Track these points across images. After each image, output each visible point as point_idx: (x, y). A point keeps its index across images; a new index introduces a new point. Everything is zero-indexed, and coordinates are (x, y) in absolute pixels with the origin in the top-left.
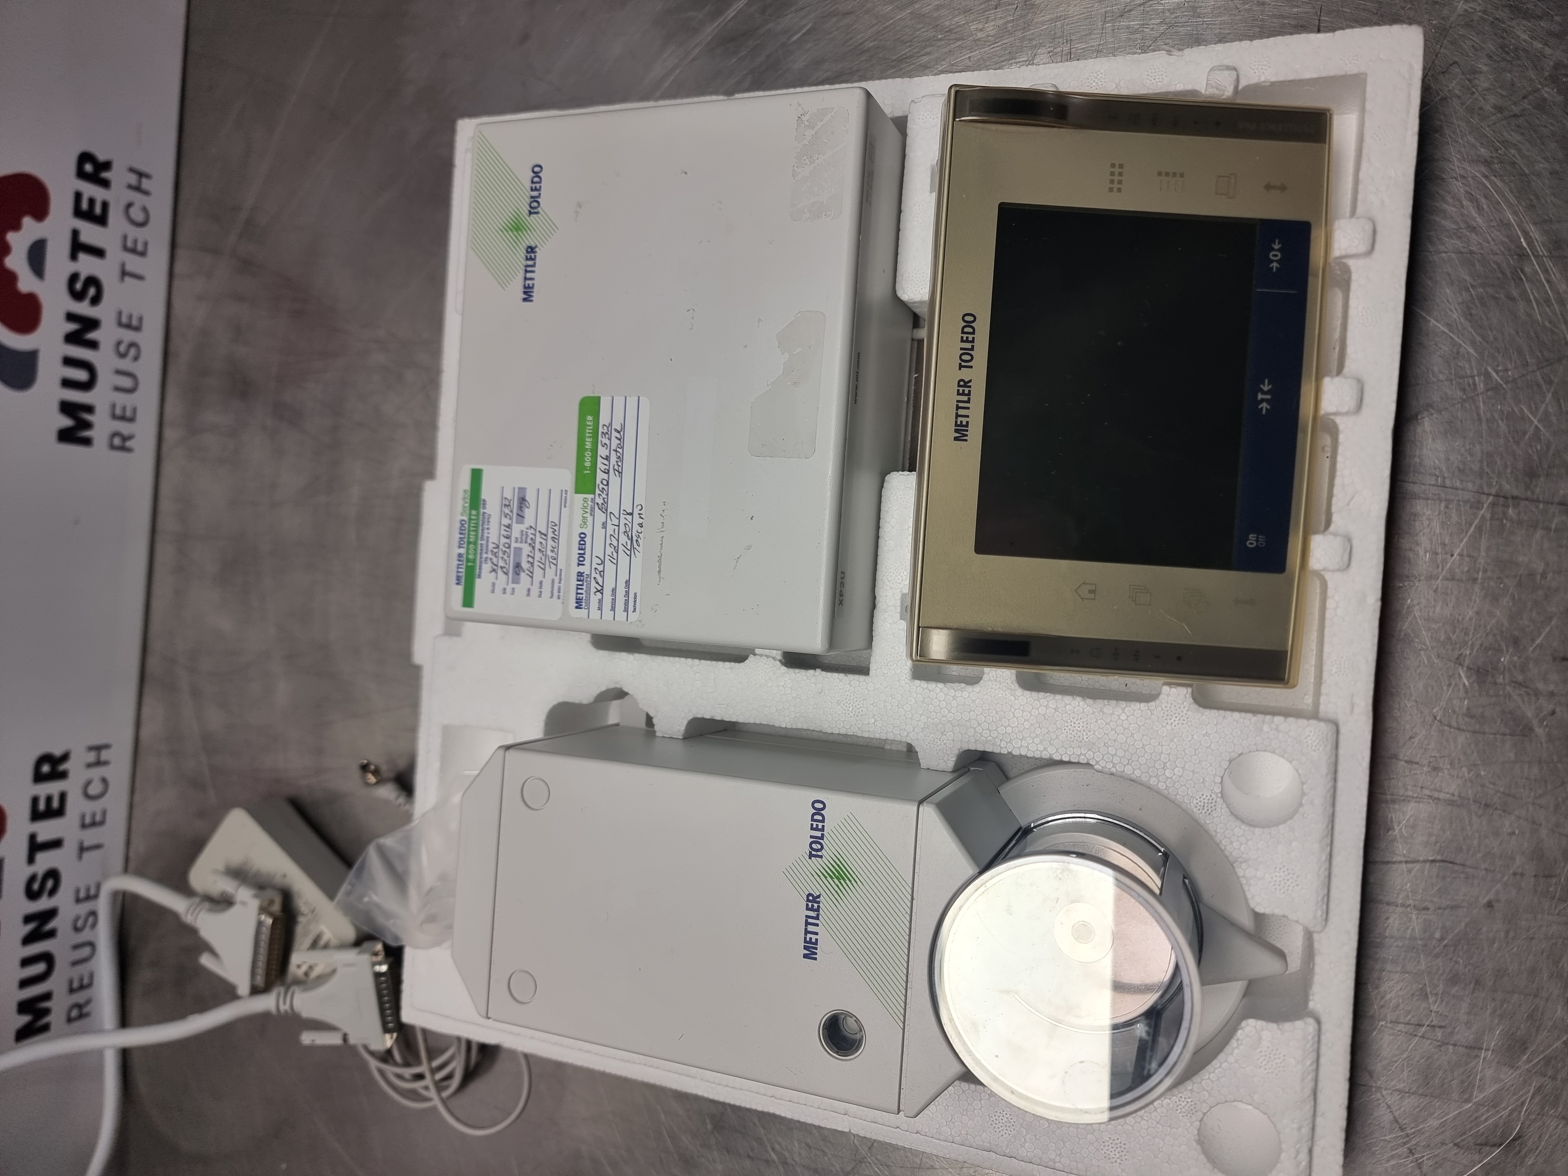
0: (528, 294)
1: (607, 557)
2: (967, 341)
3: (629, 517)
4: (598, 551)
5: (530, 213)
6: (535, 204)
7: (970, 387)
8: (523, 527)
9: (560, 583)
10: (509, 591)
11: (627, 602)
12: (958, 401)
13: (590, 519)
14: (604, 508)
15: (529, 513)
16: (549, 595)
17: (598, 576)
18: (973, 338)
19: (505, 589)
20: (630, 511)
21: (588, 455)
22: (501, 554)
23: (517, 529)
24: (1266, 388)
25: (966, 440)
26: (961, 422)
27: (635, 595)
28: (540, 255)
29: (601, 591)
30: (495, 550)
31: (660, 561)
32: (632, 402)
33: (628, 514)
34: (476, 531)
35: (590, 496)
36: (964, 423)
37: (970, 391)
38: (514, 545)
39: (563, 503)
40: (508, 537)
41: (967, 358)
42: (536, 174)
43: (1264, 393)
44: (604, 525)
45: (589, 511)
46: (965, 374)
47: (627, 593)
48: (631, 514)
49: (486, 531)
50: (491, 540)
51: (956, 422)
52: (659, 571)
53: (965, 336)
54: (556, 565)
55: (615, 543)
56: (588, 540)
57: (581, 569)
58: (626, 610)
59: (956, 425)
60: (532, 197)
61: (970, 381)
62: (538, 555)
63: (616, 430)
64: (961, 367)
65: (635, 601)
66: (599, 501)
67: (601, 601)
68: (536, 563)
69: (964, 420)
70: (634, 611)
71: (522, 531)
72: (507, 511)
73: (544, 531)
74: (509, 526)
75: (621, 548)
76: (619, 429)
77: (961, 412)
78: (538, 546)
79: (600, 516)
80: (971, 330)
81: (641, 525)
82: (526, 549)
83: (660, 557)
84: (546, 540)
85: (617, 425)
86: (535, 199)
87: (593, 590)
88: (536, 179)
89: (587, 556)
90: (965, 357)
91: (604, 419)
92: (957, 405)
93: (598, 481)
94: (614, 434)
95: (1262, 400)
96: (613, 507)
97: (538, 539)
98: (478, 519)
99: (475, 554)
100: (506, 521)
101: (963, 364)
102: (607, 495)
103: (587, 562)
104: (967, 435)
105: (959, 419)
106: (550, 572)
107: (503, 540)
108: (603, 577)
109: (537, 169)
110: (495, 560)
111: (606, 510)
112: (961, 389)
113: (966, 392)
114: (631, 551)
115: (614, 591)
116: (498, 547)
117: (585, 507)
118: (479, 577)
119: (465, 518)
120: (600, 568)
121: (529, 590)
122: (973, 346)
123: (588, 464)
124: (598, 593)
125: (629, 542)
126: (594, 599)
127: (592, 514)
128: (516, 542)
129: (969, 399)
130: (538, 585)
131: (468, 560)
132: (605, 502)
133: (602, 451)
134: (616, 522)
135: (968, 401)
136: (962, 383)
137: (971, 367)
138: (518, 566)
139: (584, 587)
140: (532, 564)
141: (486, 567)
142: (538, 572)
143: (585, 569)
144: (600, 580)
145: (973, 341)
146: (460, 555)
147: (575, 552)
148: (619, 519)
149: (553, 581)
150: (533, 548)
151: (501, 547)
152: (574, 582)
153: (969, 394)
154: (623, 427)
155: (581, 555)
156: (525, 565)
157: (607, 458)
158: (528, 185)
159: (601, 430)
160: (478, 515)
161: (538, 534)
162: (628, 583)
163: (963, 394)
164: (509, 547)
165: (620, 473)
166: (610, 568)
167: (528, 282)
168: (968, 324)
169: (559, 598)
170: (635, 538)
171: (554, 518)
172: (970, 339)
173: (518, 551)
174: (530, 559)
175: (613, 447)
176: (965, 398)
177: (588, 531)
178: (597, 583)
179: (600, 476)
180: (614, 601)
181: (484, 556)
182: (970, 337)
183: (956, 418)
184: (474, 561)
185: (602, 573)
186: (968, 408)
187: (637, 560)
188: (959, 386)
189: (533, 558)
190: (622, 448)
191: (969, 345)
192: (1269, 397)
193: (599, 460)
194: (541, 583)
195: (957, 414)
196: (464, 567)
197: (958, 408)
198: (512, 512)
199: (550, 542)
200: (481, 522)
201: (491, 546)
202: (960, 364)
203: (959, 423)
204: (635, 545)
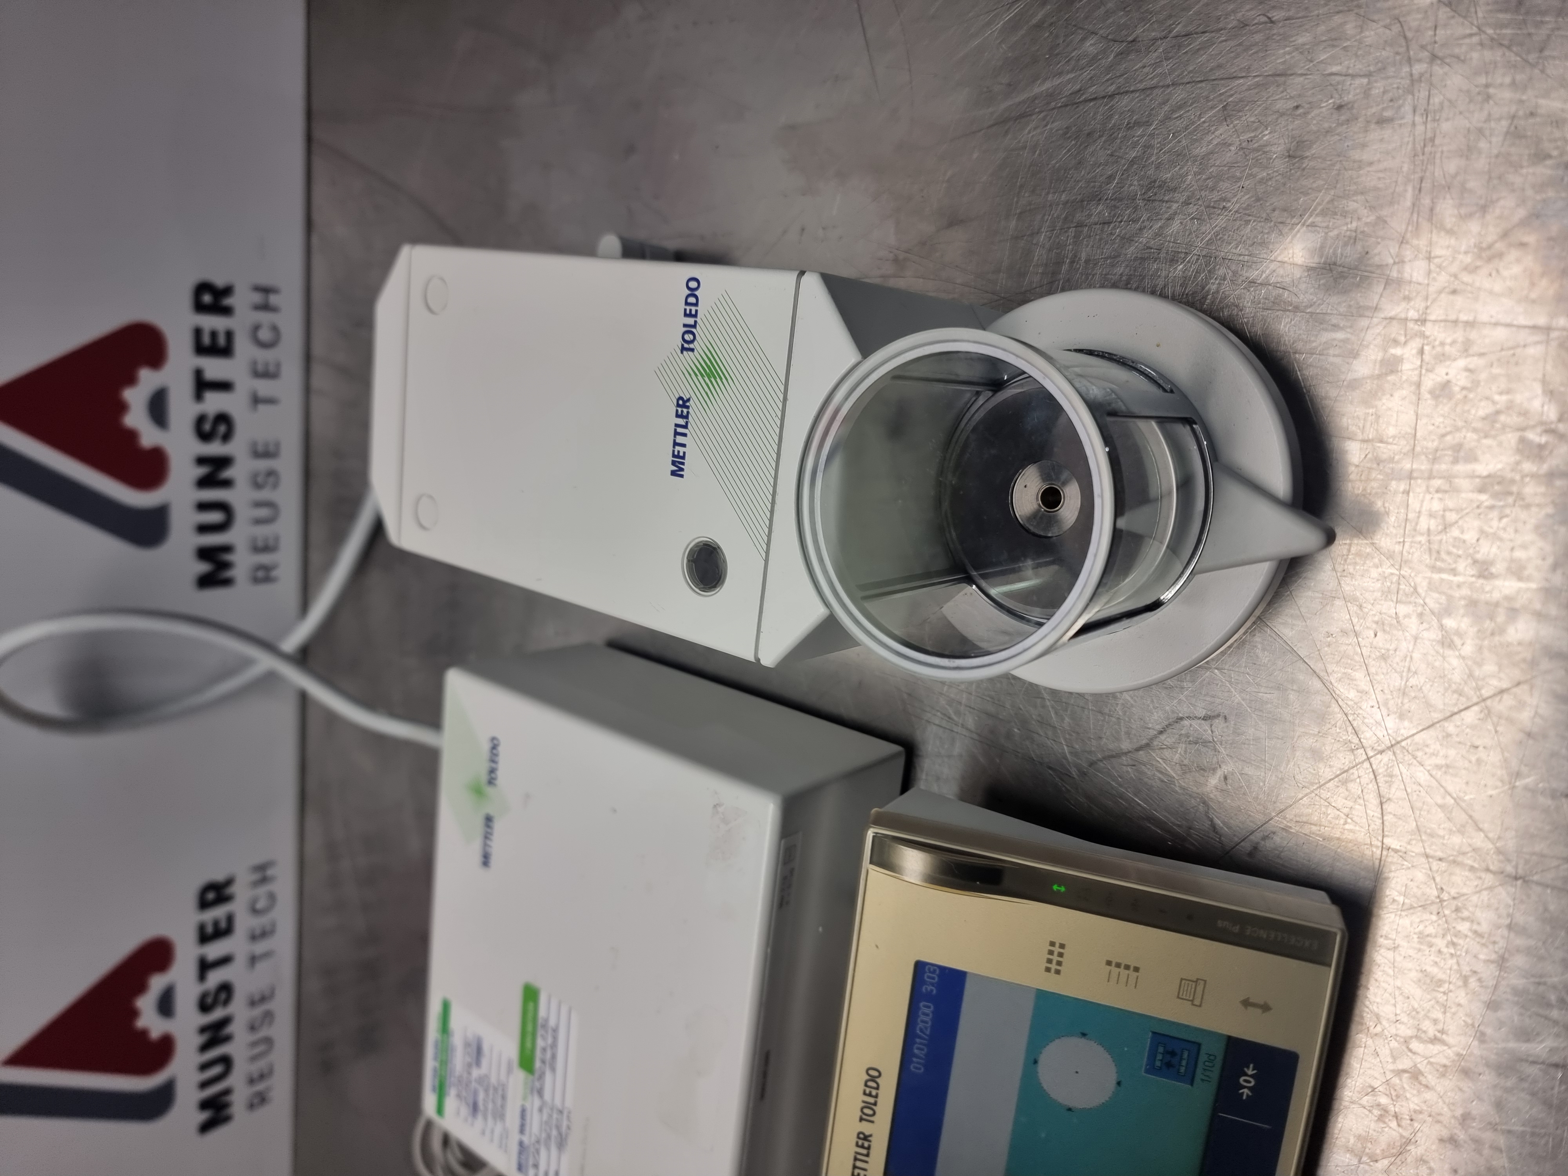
0: (487, 859)
1: (542, 1141)
2: (870, 1095)
4: (535, 1130)
5: (489, 782)
6: (492, 776)
7: (870, 1141)
8: (480, 1072)
9: (506, 1139)
10: (469, 1121)
12: (856, 1153)
13: (530, 1098)
14: (540, 1093)
15: (485, 1062)
16: (499, 1145)
17: (535, 1153)
18: (877, 1094)
19: (466, 1119)
21: (529, 1037)
22: (463, 1087)
23: (475, 1072)
26: (859, 1173)
28: (496, 827)
30: (460, 1080)
32: (565, 1009)
33: (559, 1111)
34: (447, 1053)
35: (530, 1077)
36: (862, 1175)
37: (870, 1146)
38: (473, 1084)
39: (510, 1070)
40: (469, 1074)
41: (869, 1112)
42: (494, 747)
44: (540, 1111)
45: (528, 1089)
46: (866, 1128)
48: (561, 1113)
49: (453, 1058)
50: (457, 1069)
51: (853, 1172)
53: (868, 1090)
54: (504, 1122)
55: (548, 1131)
56: (528, 1115)
57: (522, 1138)
60: (490, 768)
61: (871, 1135)
62: (490, 1105)
63: (551, 1027)
64: (861, 1119)
66: (537, 1085)
68: (489, 1111)
69: (862, 1173)
71: (479, 1076)
72: (468, 1051)
73: (495, 1086)
74: (470, 1065)
75: (553, 1139)
76: (554, 1029)
77: (858, 1164)
78: (490, 1097)
79: (537, 1101)
80: (874, 1085)
81: (568, 1128)
82: (482, 1094)
84: (497, 1095)
85: (552, 1023)
86: (493, 771)
87: (530, 1163)
88: (494, 752)
89: (527, 1129)
90: (867, 1111)
91: (542, 1011)
92: (855, 1156)
93: (537, 1066)
94: (550, 1031)
96: (547, 1097)
97: (491, 1091)
98: (447, 1044)
99: (445, 1074)
100: (467, 1059)
101: (864, 1117)
102: (543, 1084)
103: (527, 1134)
105: (857, 1171)
106: (500, 1125)
107: (465, 1075)
108: (538, 1155)
109: (494, 742)
110: (459, 1088)
111: (542, 1097)
112: (860, 1142)
113: (866, 1145)
114: (560, 1146)
117: (526, 1085)
118: (448, 1096)
119: (438, 1036)
120: (537, 1147)
121: (484, 1131)
122: (876, 1102)
123: (529, 1044)
125: (559, 1137)
127: (531, 1094)
128: (475, 1082)
129: (869, 1153)
130: (490, 1132)
131: (441, 1075)
132: (542, 1089)
133: (540, 1043)
134: (549, 1113)
135: (867, 1155)
136: (861, 1136)
137: (872, 1122)
138: (476, 1104)
139: (524, 1155)
140: (486, 1109)
141: (453, 1091)
142: (490, 1120)
143: (525, 1140)
144: (536, 1157)
145: (876, 1096)
146: (435, 1067)
147: (518, 1120)
148: (552, 1111)
149: (501, 1135)
150: (487, 1096)
151: (464, 1079)
152: (516, 1146)
153: (869, 1148)
154: (557, 1027)
155: (523, 1126)
156: (481, 1106)
157: (544, 1050)
158: (488, 754)
159: (539, 1021)
160: (447, 1040)
161: (491, 1086)
163: (862, 1147)
164: (470, 1084)
165: (554, 1071)
166: (544, 1151)
167: (487, 848)
168: (873, 1078)
169: (505, 1151)
171: (503, 1078)
172: (874, 1094)
173: (475, 1093)
174: (485, 1105)
175: (549, 1042)
176: (865, 1152)
177: (528, 1107)
178: (534, 1158)
179: (538, 1063)
181: (452, 1079)
182: (874, 1092)
183: (854, 1169)
184: (445, 1079)
185: (538, 1152)
186: (866, 1162)
187: (565, 1159)
188: (858, 1137)
189: (487, 1104)
190: (556, 1048)
191: (872, 1100)
193: (538, 1048)
194: (493, 1131)
195: (854, 1164)
196: (438, 1079)
197: (856, 1159)
198: (472, 1053)
199: (500, 1100)
200: (449, 1049)
201: (457, 1074)
202: (861, 1117)
204: (564, 1143)
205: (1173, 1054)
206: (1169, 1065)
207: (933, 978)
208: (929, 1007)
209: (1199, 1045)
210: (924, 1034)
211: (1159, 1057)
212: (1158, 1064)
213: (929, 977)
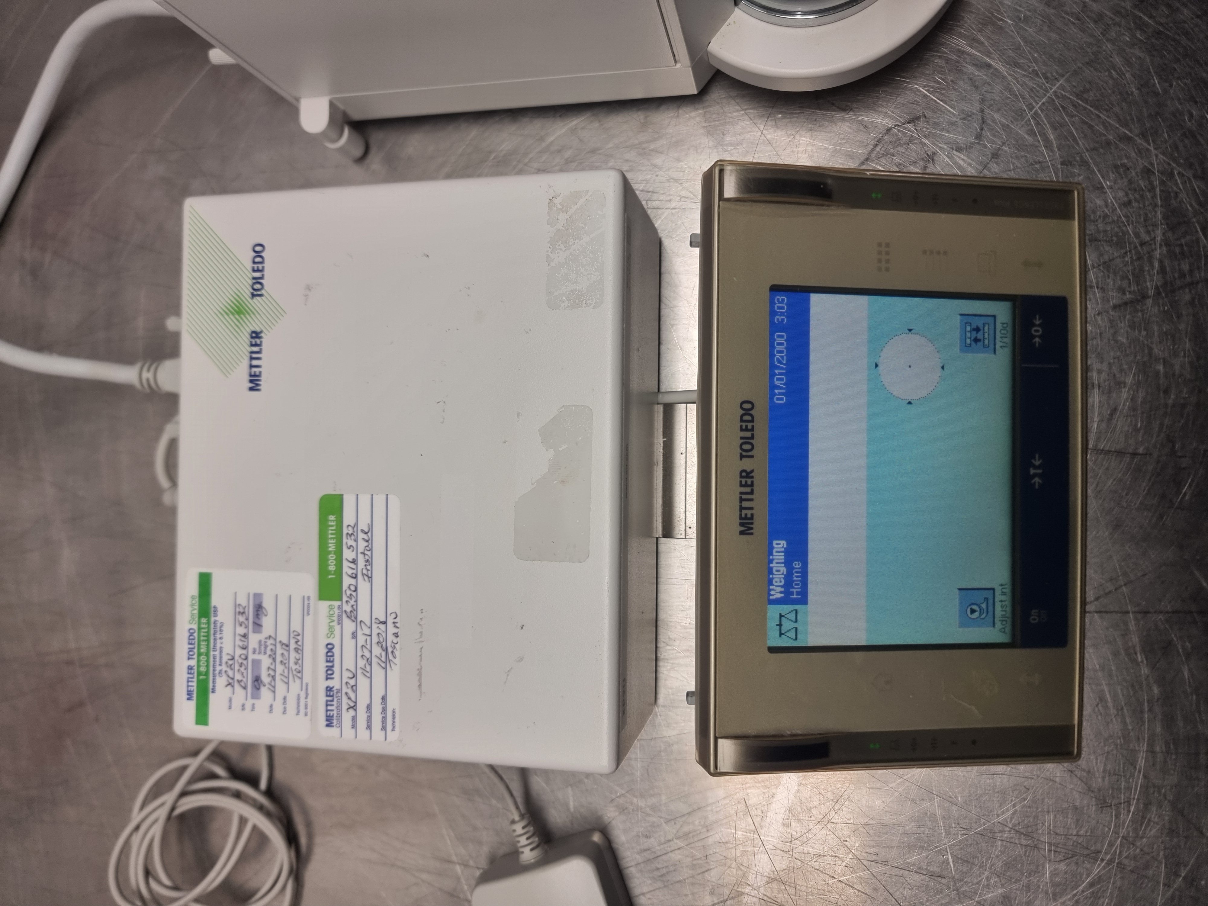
0: (254, 383)
1: (359, 672)
2: (747, 429)
3: (382, 627)
4: (349, 663)
5: (253, 295)
6: (258, 286)
7: (752, 477)
8: (261, 637)
9: (306, 698)
10: (248, 706)
11: (384, 720)
12: (741, 493)
13: (337, 628)
14: (353, 616)
15: (267, 622)
16: (295, 711)
17: (350, 692)
18: (753, 426)
19: (243, 705)
20: (383, 619)
21: (332, 558)
22: (237, 667)
23: (254, 640)
24: (1037, 463)
25: (752, 534)
26: (746, 515)
27: (394, 711)
28: (266, 340)
29: (354, 708)
30: (230, 662)
31: (420, 674)
32: (380, 500)
33: (381, 623)
34: (208, 641)
35: (336, 603)
36: (749, 516)
37: (752, 482)
38: (251, 657)
39: (306, 611)
40: (244, 648)
41: (748, 447)
42: (258, 254)
43: (1035, 467)
44: (354, 635)
45: (335, 618)
46: (747, 464)
47: (384, 710)
48: (385, 623)
49: (218, 641)
50: (225, 652)
51: (741, 515)
52: (420, 686)
53: (744, 424)
54: (301, 678)
55: (367, 654)
56: (336, 651)
57: (330, 683)
58: (384, 728)
59: (741, 518)
60: (254, 278)
61: (752, 471)
62: (280, 668)
63: (362, 531)
64: (742, 457)
65: (394, 719)
66: (348, 608)
67: (354, 719)
68: (278, 677)
69: (749, 513)
70: (393, 729)
71: (260, 642)
72: (242, 619)
73: (285, 641)
74: (245, 636)
75: (375, 660)
76: (366, 530)
77: (745, 504)
78: (279, 658)
79: (349, 626)
80: (749, 418)
81: (396, 635)
82: (266, 661)
83: (420, 671)
84: (289, 651)
85: (363, 525)
86: (257, 281)
87: (345, 707)
88: (258, 259)
89: (337, 669)
90: (745, 447)
91: (348, 518)
92: (741, 498)
93: (345, 586)
94: (361, 536)
95: (1035, 475)
96: (363, 614)
97: (279, 650)
98: (209, 628)
99: (207, 666)
100: (241, 630)
101: (744, 454)
102: (356, 601)
103: (336, 675)
104: (752, 529)
105: (744, 512)
106: (295, 686)
107: (239, 652)
108: (355, 692)
109: (258, 249)
110: (230, 673)
111: (356, 618)
112: (743, 480)
113: (749, 482)
114: (386, 664)
115: (369, 707)
116: (233, 659)
117: (331, 615)
118: (213, 692)
119: (195, 627)
120: (352, 682)
121: (271, 706)
122: (753, 435)
123: (332, 568)
124: (351, 711)
125: (384, 654)
126: (347, 716)
127: (340, 622)
128: (254, 652)
129: (752, 490)
130: (282, 701)
131: (199, 673)
132: (354, 610)
133: (348, 554)
134: (368, 632)
135: (752, 493)
136: (744, 474)
137: (752, 457)
138: (257, 680)
139: (335, 703)
140: (274, 677)
141: (221, 681)
142: (280, 687)
143: (335, 683)
144: (352, 696)
145: (752, 429)
146: (190, 668)
147: (322, 665)
148: (371, 628)
149: (299, 697)
150: (274, 660)
151: (237, 657)
152: (322, 698)
153: (752, 485)
154: (371, 527)
155: (330, 669)
156: (265, 679)
157: (354, 561)
158: (249, 265)
159: (345, 531)
160: (208, 623)
161: (278, 646)
162: (384, 699)
163: (746, 485)
164: (246, 658)
165: (370, 578)
166: (363, 682)
167: (254, 370)
168: (747, 412)
169: (306, 715)
170: (390, 650)
171: (296, 626)
172: (750, 427)
173: (257, 663)
174: (272, 673)
175: (361, 549)
176: (748, 490)
177: (336, 642)
178: (349, 698)
179: (347, 581)
180: (369, 719)
181: (218, 668)
182: (750, 426)
183: (741, 511)
184: (207, 674)
185: (354, 688)
186: (752, 500)
187: (394, 674)
188: (741, 477)
189: (275, 671)
190: (371, 550)
191: (748, 434)
192: (1040, 471)
193: (345, 564)
194: (285, 698)
195: (741, 506)
196: (195, 680)
197: (742, 500)
198: (247, 619)
199: (293, 655)
200: (212, 632)
201: (225, 658)
202: (741, 454)
203: (743, 516)
204: (391, 657)
205: (977, 330)
206: (976, 340)
207: (783, 308)
208: (782, 337)
209: (994, 317)
210: (782, 363)
211: (968, 335)
212: (968, 341)
213: (779, 308)
